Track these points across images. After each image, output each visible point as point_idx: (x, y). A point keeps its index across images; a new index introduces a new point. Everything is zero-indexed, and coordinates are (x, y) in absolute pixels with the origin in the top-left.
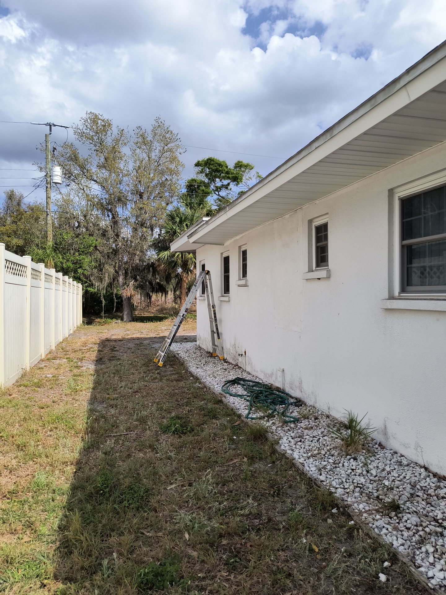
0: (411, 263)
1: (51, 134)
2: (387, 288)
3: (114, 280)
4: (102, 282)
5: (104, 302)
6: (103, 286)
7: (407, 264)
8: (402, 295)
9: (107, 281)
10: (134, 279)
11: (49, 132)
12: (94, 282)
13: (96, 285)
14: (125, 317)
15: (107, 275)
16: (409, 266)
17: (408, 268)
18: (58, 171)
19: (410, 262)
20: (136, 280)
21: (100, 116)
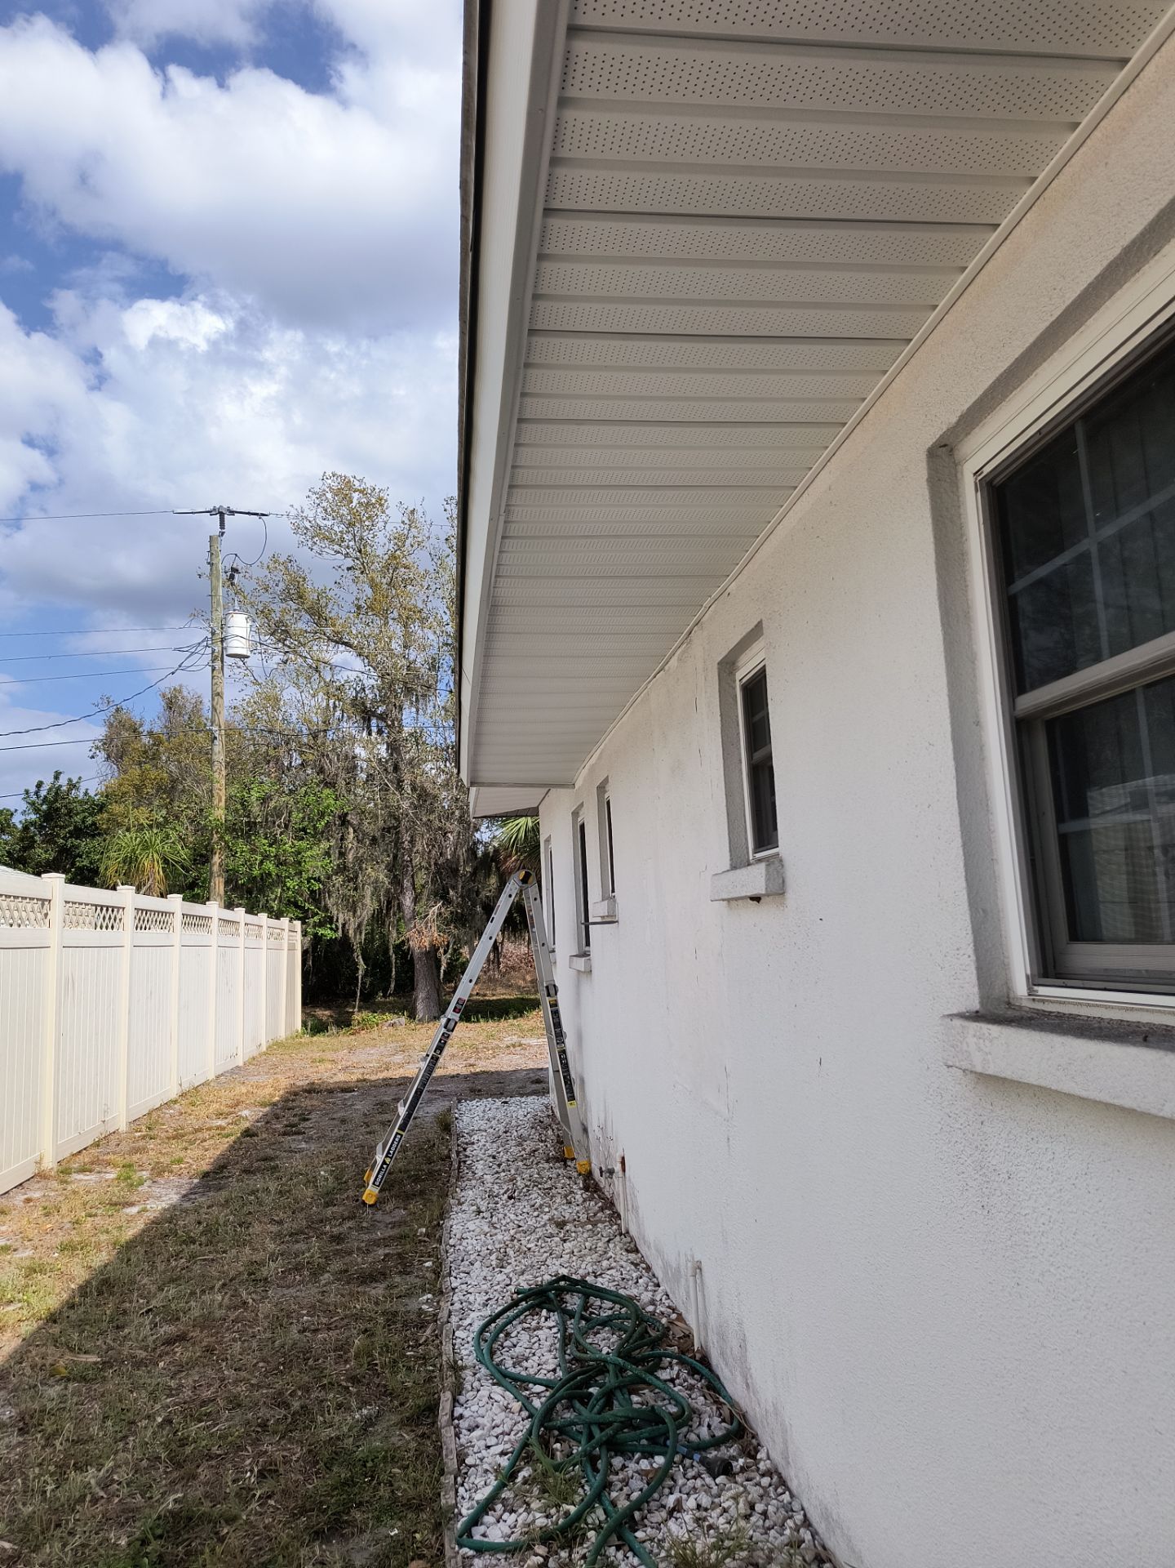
0: (1080, 810)
1: (223, 533)
2: (970, 950)
3: (389, 903)
4: (355, 912)
5: (362, 966)
6: (358, 921)
7: (1060, 819)
8: (1042, 991)
9: (369, 906)
10: (442, 898)
11: (217, 530)
12: (335, 912)
13: (341, 921)
14: (420, 1006)
15: (368, 891)
16: (1072, 826)
17: (1063, 839)
18: (240, 625)
19: (1074, 804)
20: (447, 901)
21: (357, 483)
